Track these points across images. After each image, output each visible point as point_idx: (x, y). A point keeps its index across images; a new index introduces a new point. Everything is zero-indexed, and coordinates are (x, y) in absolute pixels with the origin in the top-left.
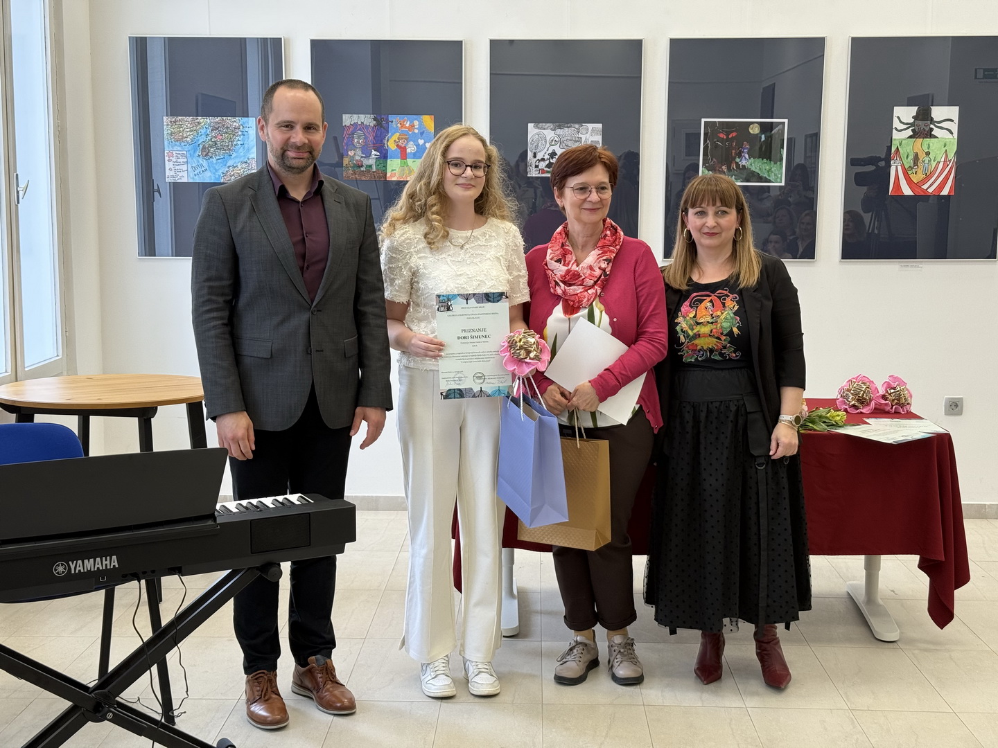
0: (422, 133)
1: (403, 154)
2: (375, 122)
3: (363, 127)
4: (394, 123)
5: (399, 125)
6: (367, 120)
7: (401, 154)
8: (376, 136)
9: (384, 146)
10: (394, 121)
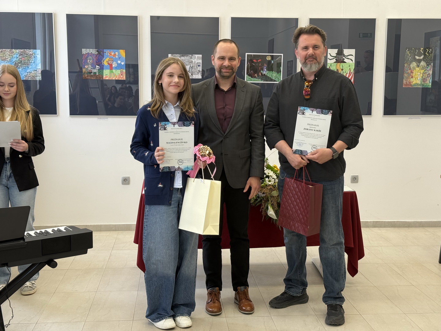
0: (120, 58)
1: (111, 67)
2: (97, 53)
3: (92, 54)
4: (106, 53)
5: (109, 54)
6: (93, 51)
7: (110, 67)
8: (98, 59)
9: (102, 63)
10: (106, 52)
